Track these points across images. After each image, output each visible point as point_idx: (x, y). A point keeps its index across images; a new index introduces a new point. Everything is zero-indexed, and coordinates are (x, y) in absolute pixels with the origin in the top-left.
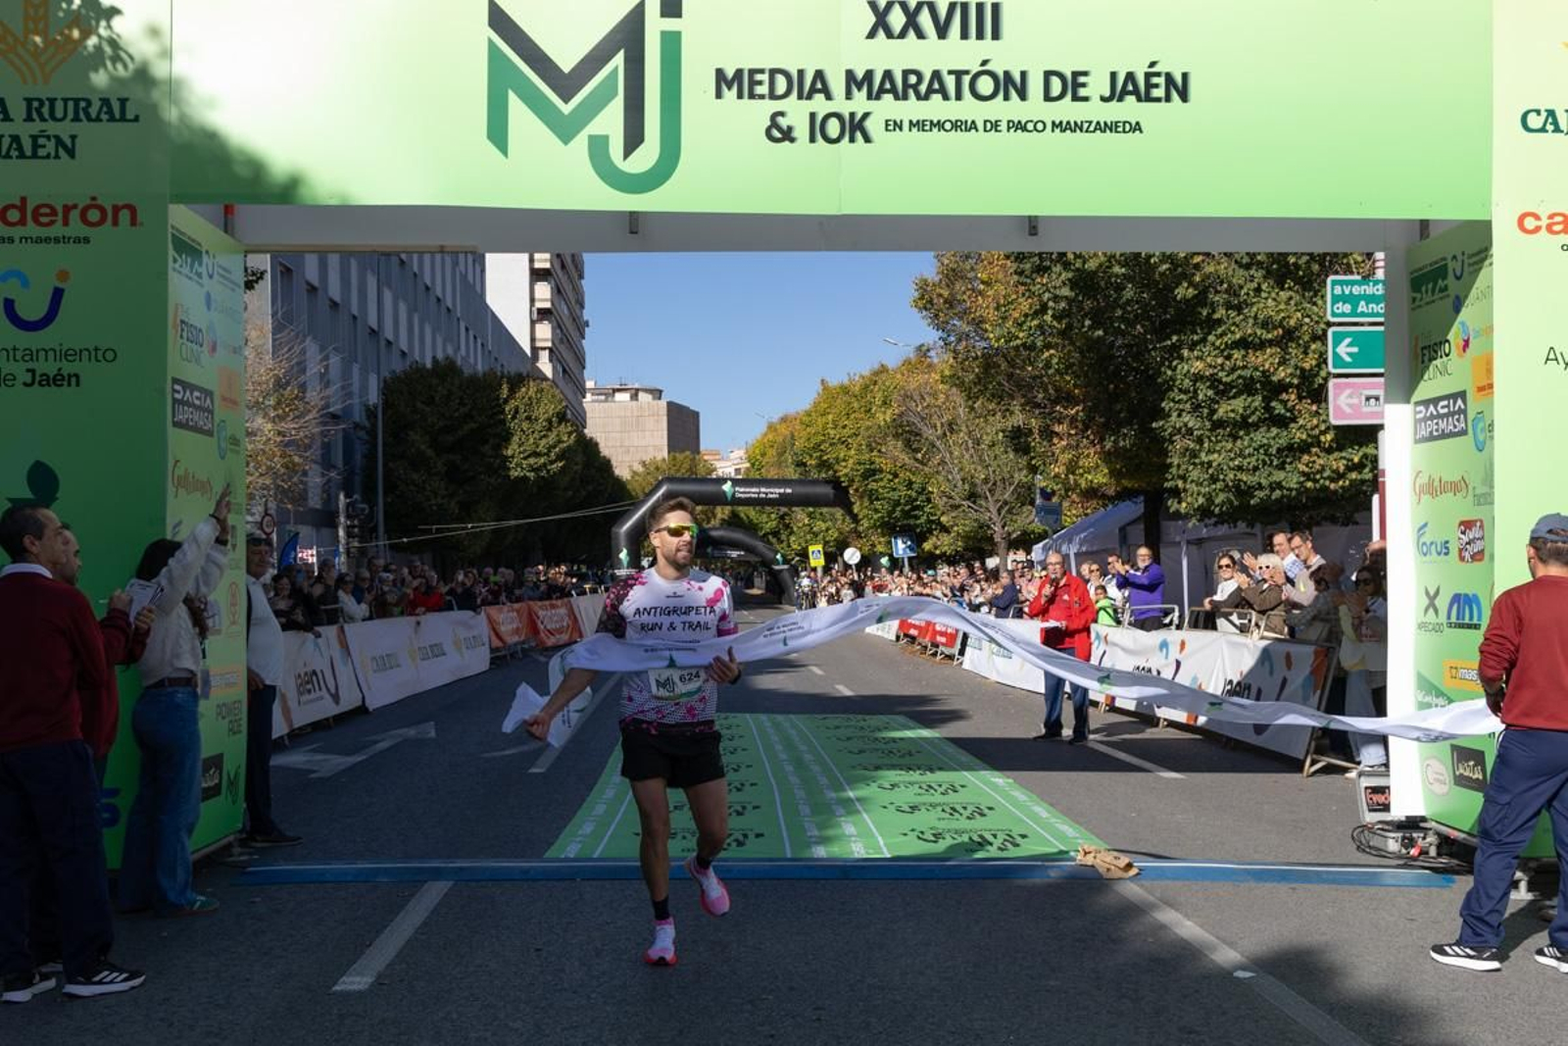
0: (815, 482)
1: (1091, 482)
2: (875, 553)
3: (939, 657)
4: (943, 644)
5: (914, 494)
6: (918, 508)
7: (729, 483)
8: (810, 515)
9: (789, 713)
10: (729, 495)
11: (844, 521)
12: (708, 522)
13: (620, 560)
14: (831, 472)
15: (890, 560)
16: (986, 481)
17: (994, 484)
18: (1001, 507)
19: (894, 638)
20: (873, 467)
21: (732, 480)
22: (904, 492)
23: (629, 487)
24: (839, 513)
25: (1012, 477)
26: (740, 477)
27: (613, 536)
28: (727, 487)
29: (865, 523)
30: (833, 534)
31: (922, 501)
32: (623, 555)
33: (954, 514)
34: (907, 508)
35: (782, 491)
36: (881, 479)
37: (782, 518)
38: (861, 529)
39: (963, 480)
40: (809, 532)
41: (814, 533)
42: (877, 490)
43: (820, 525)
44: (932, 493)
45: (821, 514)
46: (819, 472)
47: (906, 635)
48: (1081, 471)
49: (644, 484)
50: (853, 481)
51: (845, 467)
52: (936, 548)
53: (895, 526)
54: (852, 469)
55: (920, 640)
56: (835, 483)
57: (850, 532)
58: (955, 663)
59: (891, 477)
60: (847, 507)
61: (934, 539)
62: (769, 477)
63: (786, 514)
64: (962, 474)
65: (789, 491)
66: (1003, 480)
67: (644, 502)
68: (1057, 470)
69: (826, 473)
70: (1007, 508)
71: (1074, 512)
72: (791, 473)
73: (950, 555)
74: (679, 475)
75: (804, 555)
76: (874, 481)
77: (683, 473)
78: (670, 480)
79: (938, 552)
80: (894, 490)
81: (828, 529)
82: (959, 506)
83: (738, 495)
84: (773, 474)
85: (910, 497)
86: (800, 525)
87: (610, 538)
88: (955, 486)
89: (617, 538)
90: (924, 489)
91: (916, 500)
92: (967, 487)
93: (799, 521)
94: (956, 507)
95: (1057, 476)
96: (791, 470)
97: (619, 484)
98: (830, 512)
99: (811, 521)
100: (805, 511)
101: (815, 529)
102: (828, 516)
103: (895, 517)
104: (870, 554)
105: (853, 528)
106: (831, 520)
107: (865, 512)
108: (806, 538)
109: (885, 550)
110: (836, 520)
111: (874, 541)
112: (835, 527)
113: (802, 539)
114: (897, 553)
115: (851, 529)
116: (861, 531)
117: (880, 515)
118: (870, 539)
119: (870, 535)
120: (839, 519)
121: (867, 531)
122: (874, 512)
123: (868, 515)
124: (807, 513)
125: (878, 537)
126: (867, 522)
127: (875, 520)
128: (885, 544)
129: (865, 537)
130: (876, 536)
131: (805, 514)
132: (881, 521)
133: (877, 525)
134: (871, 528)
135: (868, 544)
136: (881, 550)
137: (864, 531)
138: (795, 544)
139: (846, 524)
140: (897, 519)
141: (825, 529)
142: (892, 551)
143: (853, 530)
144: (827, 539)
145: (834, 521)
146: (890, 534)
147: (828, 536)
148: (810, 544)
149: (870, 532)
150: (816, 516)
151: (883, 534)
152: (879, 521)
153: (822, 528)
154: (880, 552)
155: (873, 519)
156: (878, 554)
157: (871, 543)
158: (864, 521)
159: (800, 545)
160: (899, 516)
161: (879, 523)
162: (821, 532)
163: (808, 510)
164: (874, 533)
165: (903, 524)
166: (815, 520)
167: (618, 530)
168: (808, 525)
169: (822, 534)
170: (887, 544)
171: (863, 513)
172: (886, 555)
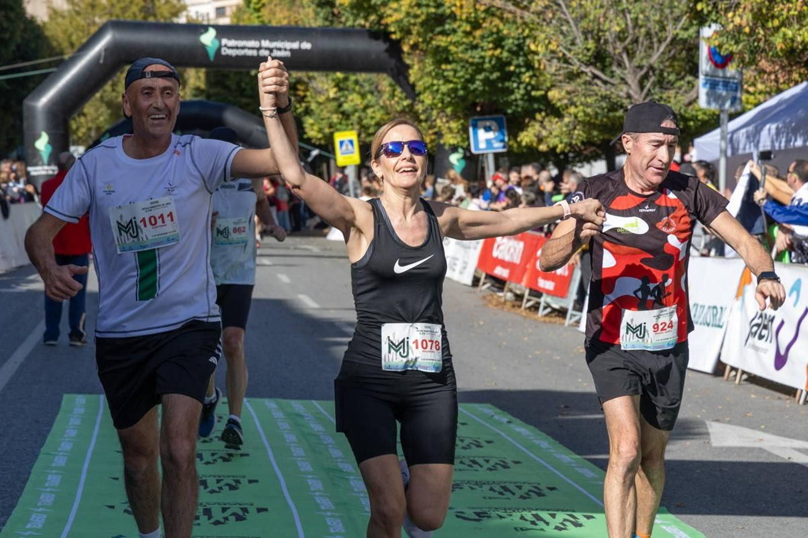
0: (348, 33)
1: (793, 40)
2: (441, 147)
3: (541, 312)
4: (549, 292)
5: (505, 54)
6: (507, 76)
7: (212, 32)
8: (340, 86)
9: (311, 397)
10: (212, 53)
11: (393, 96)
13: (36, 151)
14: (373, 18)
15: (465, 157)
16: (621, 37)
17: (636, 41)
18: (646, 77)
19: (468, 281)
20: (440, 11)
21: (216, 27)
22: (488, 52)
23: (48, 33)
24: (385, 82)
25: (663, 28)
26: (225, 21)
27: (25, 114)
28: (208, 39)
29: (427, 98)
31: (518, 66)
32: (42, 144)
33: (569, 88)
34: (495, 75)
35: (295, 45)
36: (454, 31)
37: (294, 88)
38: (419, 107)
39: (586, 33)
40: (336, 112)
41: (343, 113)
42: (446, 50)
43: (353, 101)
44: (535, 53)
45: (356, 82)
46: (356, 16)
47: (490, 277)
48: (776, 23)
49: (71, 30)
50: (409, 32)
51: (396, 10)
52: (540, 140)
53: (475, 105)
54: (408, 14)
55: (512, 285)
56: (380, 34)
57: (403, 111)
58: (568, 321)
59: (468, 28)
60: (400, 73)
61: (537, 126)
62: (274, 24)
63: (299, 81)
64: (584, 24)
65: (306, 46)
66: (648, 34)
67: (74, 59)
68: (737, 20)
69: (366, 19)
70: (653, 79)
71: (760, 87)
72: (311, 17)
73: (563, 153)
74: (128, 17)
75: (328, 146)
76: (444, 33)
77: (134, 13)
78: (117, 25)
79: (543, 148)
80: (475, 47)
81: (366, 107)
82: (579, 74)
83: (225, 52)
84: (280, 17)
85: (499, 59)
86: (321, 99)
87: (19, 116)
88: (573, 44)
89: (32, 116)
90: (520, 47)
91: (509, 64)
92: (591, 44)
93: (318, 92)
94: (572, 77)
95: (739, 29)
96: (310, 11)
97: (33, 29)
98: (370, 79)
99: (339, 94)
100: (330, 77)
101: (346, 107)
102: (367, 88)
103: (476, 90)
104: (432, 147)
105: (408, 106)
106: (372, 93)
107: (428, 80)
108: (330, 121)
109: (458, 143)
110: (379, 92)
111: (440, 127)
112: (378, 104)
113: (325, 122)
114: (477, 147)
115: (404, 107)
116: (420, 111)
117: (451, 86)
118: (434, 123)
119: (434, 118)
120: (384, 92)
121: (429, 111)
122: (441, 82)
123: (433, 85)
124: (333, 80)
125: (447, 122)
126: (430, 97)
127: (443, 94)
128: (458, 132)
129: (426, 121)
130: (444, 120)
131: (330, 82)
132: (453, 95)
133: (446, 101)
134: (436, 105)
135: (431, 132)
136: (453, 141)
137: (424, 111)
138: (312, 130)
139: (396, 99)
140: (478, 92)
141: (361, 107)
142: (469, 145)
143: (407, 110)
144: (365, 122)
145: (376, 93)
146: (466, 117)
147: (366, 118)
148: (338, 130)
149: (435, 112)
150: (348, 86)
151: (455, 116)
152: (449, 95)
153: (357, 105)
154: (450, 145)
155: (440, 91)
156: (447, 147)
157: (436, 130)
158: (426, 95)
159: (320, 130)
160: (481, 88)
161: (449, 99)
162: (356, 111)
163: (335, 77)
164: (441, 114)
165: (486, 102)
166: (346, 93)
167: (33, 104)
168: (334, 99)
169: (357, 115)
170: (461, 132)
171: (424, 83)
172: (460, 150)
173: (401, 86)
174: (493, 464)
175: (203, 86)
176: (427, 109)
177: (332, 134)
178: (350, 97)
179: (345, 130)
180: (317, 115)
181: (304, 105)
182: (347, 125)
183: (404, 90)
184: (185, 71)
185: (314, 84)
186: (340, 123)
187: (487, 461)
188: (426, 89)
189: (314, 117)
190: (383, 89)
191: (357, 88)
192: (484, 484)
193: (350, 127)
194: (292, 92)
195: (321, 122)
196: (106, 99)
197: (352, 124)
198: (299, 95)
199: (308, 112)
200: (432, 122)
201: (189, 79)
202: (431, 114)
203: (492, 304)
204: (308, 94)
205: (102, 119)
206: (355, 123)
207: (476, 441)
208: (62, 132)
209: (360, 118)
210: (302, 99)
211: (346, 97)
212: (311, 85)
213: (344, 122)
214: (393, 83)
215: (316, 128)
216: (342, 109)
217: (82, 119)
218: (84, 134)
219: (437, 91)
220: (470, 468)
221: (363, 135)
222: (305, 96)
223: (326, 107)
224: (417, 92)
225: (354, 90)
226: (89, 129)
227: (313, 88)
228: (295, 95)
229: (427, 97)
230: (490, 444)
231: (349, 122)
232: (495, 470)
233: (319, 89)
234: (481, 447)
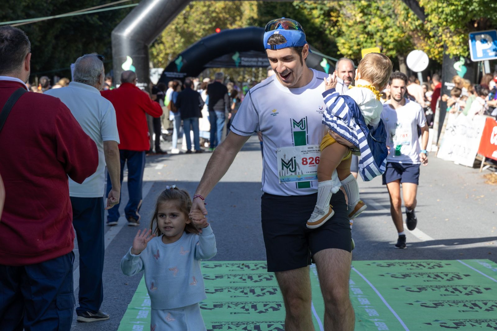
2: (446, 57)
8: (364, 11)
11: (407, 18)
12: (234, 21)
15: (466, 65)
24: (400, 6)
27: (113, 42)
29: (434, 19)
30: (393, 34)
32: (128, 65)
37: (327, 14)
38: (428, 26)
41: (368, 33)
43: (375, 23)
45: (378, 8)
47: (488, 159)
53: (473, 22)
57: (416, 30)
63: (332, 9)
81: (386, 28)
86: (350, 23)
87: (109, 45)
89: (119, 44)
93: (348, 17)
98: (388, 5)
99: (364, 18)
100: (356, 5)
101: (370, 28)
102: (386, 11)
103: (473, 10)
104: (440, 57)
105: (419, 25)
106: (390, 16)
107: (434, 4)
108: (358, 40)
109: (460, 53)
110: (396, 15)
111: (445, 41)
112: (396, 25)
113: (354, 41)
114: (475, 56)
115: (416, 27)
116: (429, 29)
117: (453, 7)
118: (440, 38)
119: (440, 34)
120: (400, 14)
121: (436, 28)
122: (445, 5)
123: (438, 7)
124: (359, 7)
125: (451, 37)
126: (437, 18)
127: (447, 15)
128: (460, 45)
129: (434, 37)
130: (448, 35)
131: (356, 9)
132: (455, 15)
133: (449, 20)
134: (442, 24)
135: (438, 45)
136: (455, 52)
137: (432, 29)
138: (344, 48)
139: (410, 20)
140: (475, 12)
141: (382, 27)
142: (469, 54)
143: (419, 28)
144: (385, 40)
145: (393, 17)
146: (466, 32)
147: (386, 36)
148: (364, 47)
149: (440, 30)
150: (371, 12)
151: (457, 33)
152: (451, 16)
153: (379, 26)
154: (454, 55)
155: (444, 12)
156: (451, 57)
157: (442, 43)
158: (433, 15)
159: (350, 48)
160: (477, 9)
161: (451, 18)
162: (378, 31)
163: (360, 4)
164: (446, 31)
165: (482, 20)
166: (370, 17)
167: (119, 34)
168: (361, 22)
169: (379, 34)
170: (462, 45)
171: (431, 6)
172: (462, 59)
173: (413, 10)
174: (490, 306)
175: (256, 16)
176: (434, 27)
177: (360, 50)
178: (373, 21)
179: (369, 47)
180: (347, 36)
181: (336, 28)
182: (372, 43)
183: (416, 13)
184: (241, 4)
185: (344, 11)
186: (366, 42)
187: (486, 304)
188: (432, 11)
189: (344, 37)
190: (399, 12)
191: (378, 13)
192: (483, 321)
193: (374, 44)
194: (326, 18)
195: (350, 41)
196: (179, 30)
197: (375, 42)
198: (333, 20)
199: (340, 34)
200: (439, 37)
201: (245, 11)
202: (437, 31)
203: (491, 181)
204: (340, 19)
205: (177, 46)
206: (378, 41)
207: (477, 289)
208: (143, 56)
209: (381, 36)
210: (335, 24)
211: (370, 21)
212: (341, 12)
213: (369, 40)
214: (407, 7)
215: (346, 46)
216: (367, 30)
217: (162, 47)
218: (163, 58)
219: (442, 12)
220: (471, 310)
221: (384, 51)
222: (337, 21)
223: (354, 29)
224: (426, 14)
225: (376, 14)
226: (167, 54)
227: (344, 14)
228: (330, 21)
229: (434, 17)
230: (489, 291)
231: (374, 40)
232: (493, 310)
233: (348, 15)
234: (481, 293)
